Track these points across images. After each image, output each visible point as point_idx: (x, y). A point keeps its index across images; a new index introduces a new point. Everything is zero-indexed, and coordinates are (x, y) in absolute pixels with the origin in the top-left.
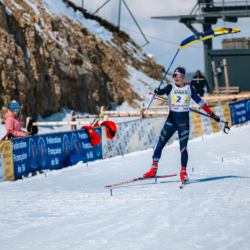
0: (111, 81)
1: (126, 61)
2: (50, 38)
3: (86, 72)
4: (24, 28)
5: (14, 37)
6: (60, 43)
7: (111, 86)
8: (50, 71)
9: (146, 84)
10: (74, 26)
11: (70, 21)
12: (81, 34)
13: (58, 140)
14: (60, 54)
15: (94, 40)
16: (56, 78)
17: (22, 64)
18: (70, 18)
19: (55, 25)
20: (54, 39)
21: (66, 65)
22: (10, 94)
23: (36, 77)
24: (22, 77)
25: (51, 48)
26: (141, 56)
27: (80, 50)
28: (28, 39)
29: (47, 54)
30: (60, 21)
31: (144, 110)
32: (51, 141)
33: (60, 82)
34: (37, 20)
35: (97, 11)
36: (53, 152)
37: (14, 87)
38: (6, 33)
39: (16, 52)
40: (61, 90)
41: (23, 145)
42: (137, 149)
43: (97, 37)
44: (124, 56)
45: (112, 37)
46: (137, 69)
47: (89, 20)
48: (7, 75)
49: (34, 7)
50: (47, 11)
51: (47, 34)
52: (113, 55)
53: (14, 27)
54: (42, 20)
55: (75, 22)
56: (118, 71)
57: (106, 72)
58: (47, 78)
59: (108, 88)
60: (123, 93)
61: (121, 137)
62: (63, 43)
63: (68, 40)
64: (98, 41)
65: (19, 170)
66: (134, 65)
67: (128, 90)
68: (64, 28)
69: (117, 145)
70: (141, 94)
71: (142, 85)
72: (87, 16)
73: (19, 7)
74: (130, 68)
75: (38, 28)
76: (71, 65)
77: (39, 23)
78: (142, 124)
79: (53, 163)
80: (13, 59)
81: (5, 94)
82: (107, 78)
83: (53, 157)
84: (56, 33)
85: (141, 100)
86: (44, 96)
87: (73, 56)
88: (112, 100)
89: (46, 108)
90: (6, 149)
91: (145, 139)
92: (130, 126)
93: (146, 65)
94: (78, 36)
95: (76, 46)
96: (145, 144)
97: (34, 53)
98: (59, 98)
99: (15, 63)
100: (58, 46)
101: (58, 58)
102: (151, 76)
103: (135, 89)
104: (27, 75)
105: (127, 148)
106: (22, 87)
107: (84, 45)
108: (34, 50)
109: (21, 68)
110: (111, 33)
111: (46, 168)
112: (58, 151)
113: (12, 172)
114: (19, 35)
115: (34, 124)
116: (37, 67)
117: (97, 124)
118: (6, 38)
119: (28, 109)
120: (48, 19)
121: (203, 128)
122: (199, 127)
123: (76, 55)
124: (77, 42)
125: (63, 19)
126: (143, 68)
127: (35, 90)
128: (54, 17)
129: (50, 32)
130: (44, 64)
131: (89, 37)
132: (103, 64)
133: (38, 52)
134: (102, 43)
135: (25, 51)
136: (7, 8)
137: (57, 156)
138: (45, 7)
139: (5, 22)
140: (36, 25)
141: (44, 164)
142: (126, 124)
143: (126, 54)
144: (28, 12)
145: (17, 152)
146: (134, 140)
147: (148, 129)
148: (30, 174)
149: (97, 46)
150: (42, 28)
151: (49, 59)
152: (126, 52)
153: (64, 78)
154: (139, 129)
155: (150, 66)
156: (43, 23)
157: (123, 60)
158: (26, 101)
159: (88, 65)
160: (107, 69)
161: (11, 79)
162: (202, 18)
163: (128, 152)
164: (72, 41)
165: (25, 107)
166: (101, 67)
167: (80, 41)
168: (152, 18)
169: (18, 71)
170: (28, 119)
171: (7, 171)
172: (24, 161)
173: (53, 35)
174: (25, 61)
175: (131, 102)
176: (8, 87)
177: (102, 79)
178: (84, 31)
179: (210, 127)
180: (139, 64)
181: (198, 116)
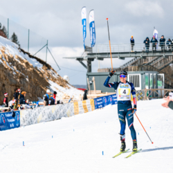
3: (25, 83)
15: (32, 67)
19: (10, 60)
20: (9, 66)
26: (56, 76)
35: (35, 54)
44: (48, 76)
50: (7, 53)
58: (4, 85)
66: (52, 80)
68: (15, 61)
69: (29, 120)
72: (31, 56)
77: (1, 58)
84: (10, 63)
93: (58, 80)
100: (11, 70)
102: (61, 85)
105: (35, 121)
110: (42, 65)
120: (7, 57)
121: (79, 110)
129: (7, 63)
156: (4, 58)
162: (87, 58)
178: (27, 63)
179: (83, 110)
180: (55, 80)
181: (77, 105)
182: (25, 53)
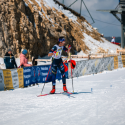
0: (75, 40)
1: (83, 31)
2: (46, 18)
3: (63, 36)
4: (34, 13)
5: (29, 18)
6: (51, 21)
7: (75, 43)
8: (46, 34)
9: (92, 42)
10: (58, 13)
11: (56, 10)
12: (61, 17)
13: (47, 69)
14: (51, 26)
15: (68, 20)
16: (48, 38)
17: (32, 30)
18: (57, 9)
19: (49, 12)
20: (48, 19)
21: (54, 32)
22: (25, 45)
23: (39, 37)
24: (31, 37)
25: (46, 23)
26: (90, 29)
27: (60, 25)
28: (35, 18)
29: (44, 26)
30: (51, 10)
31: (90, 55)
32: (43, 69)
33: (50, 40)
34: (40, 9)
35: (70, 6)
36: (44, 74)
37: (27, 41)
38: (24, 15)
39: (29, 25)
40: (50, 44)
41: (29, 70)
42: (86, 74)
43: (69, 19)
44: (82, 29)
45: (77, 19)
46: (88, 35)
47: (66, 10)
48: (24, 35)
49: (39, 3)
50: (45, 5)
51: (45, 16)
52: (77, 28)
53: (28, 12)
54: (43, 9)
55: (59, 11)
56: (79, 35)
57: (73, 36)
58: (44, 38)
59: (74, 43)
60: (81, 46)
61: (79, 68)
62: (52, 21)
63: (55, 19)
64: (70, 20)
65: (26, 82)
66: (87, 33)
67: (84, 45)
68: (53, 13)
69: (76, 72)
70: (90, 47)
71: (90, 43)
72: (65, 8)
73: (31, 3)
74: (85, 34)
75: (40, 13)
76: (56, 32)
77: (41, 11)
78: (88, 62)
79: (44, 80)
80: (27, 28)
81: (23, 45)
82: (73, 39)
83: (44, 77)
84: (49, 16)
85: (89, 50)
86: (42, 46)
87: (57, 28)
88: (75, 49)
89: (43, 52)
90: (20, 72)
91: (90, 69)
92: (82, 63)
93: (93, 33)
94: (60, 18)
95: (59, 23)
96: (90, 72)
97: (38, 25)
98: (49, 48)
99: (28, 30)
100: (50, 22)
101: (50, 28)
102: (95, 39)
103: (87, 45)
104: (34, 36)
105: (81, 73)
106: (31, 42)
107: (63, 22)
108: (38, 24)
109: (31, 32)
110: (76, 17)
111: (40, 82)
112: (47, 74)
113: (22, 84)
114: (31, 16)
115: (36, 60)
116: (39, 32)
117: (66, 61)
118: (24, 17)
119: (34, 52)
120: (46, 9)
121: (119, 65)
122: (116, 64)
123: (59, 27)
124: (59, 21)
125: (53, 9)
126: (91, 34)
127: (37, 43)
128: (49, 8)
129: (46, 16)
130: (43, 31)
131: (66, 19)
132: (72, 32)
133: (40, 25)
134: (72, 21)
135: (33, 24)
136: (26, 3)
137: (46, 76)
138: (44, 3)
139: (24, 10)
140: (40, 12)
141: (39, 80)
142: (81, 62)
143: (83, 27)
144: (36, 5)
145: (26, 74)
146: (84, 70)
147: (92, 64)
148: (32, 85)
149: (69, 23)
150: (42, 13)
151: (45, 29)
152: (83, 26)
153: (52, 38)
154: (87, 64)
155: (95, 33)
156: (43, 11)
157: (82, 30)
158: (33, 49)
159: (64, 32)
160: (73, 34)
161: (26, 38)
162: (121, 11)
163: (81, 75)
164: (57, 20)
165: (32, 52)
166: (70, 34)
167: (61, 20)
168: (97, 10)
169: (30, 34)
170: (33, 58)
171: (20, 83)
172: (29, 78)
173: (48, 17)
174: (33, 29)
175: (84, 51)
176: (24, 42)
177: (71, 39)
178: (63, 16)
179: (122, 65)
180: (90, 32)
181: (117, 59)
182: (60, 4)
